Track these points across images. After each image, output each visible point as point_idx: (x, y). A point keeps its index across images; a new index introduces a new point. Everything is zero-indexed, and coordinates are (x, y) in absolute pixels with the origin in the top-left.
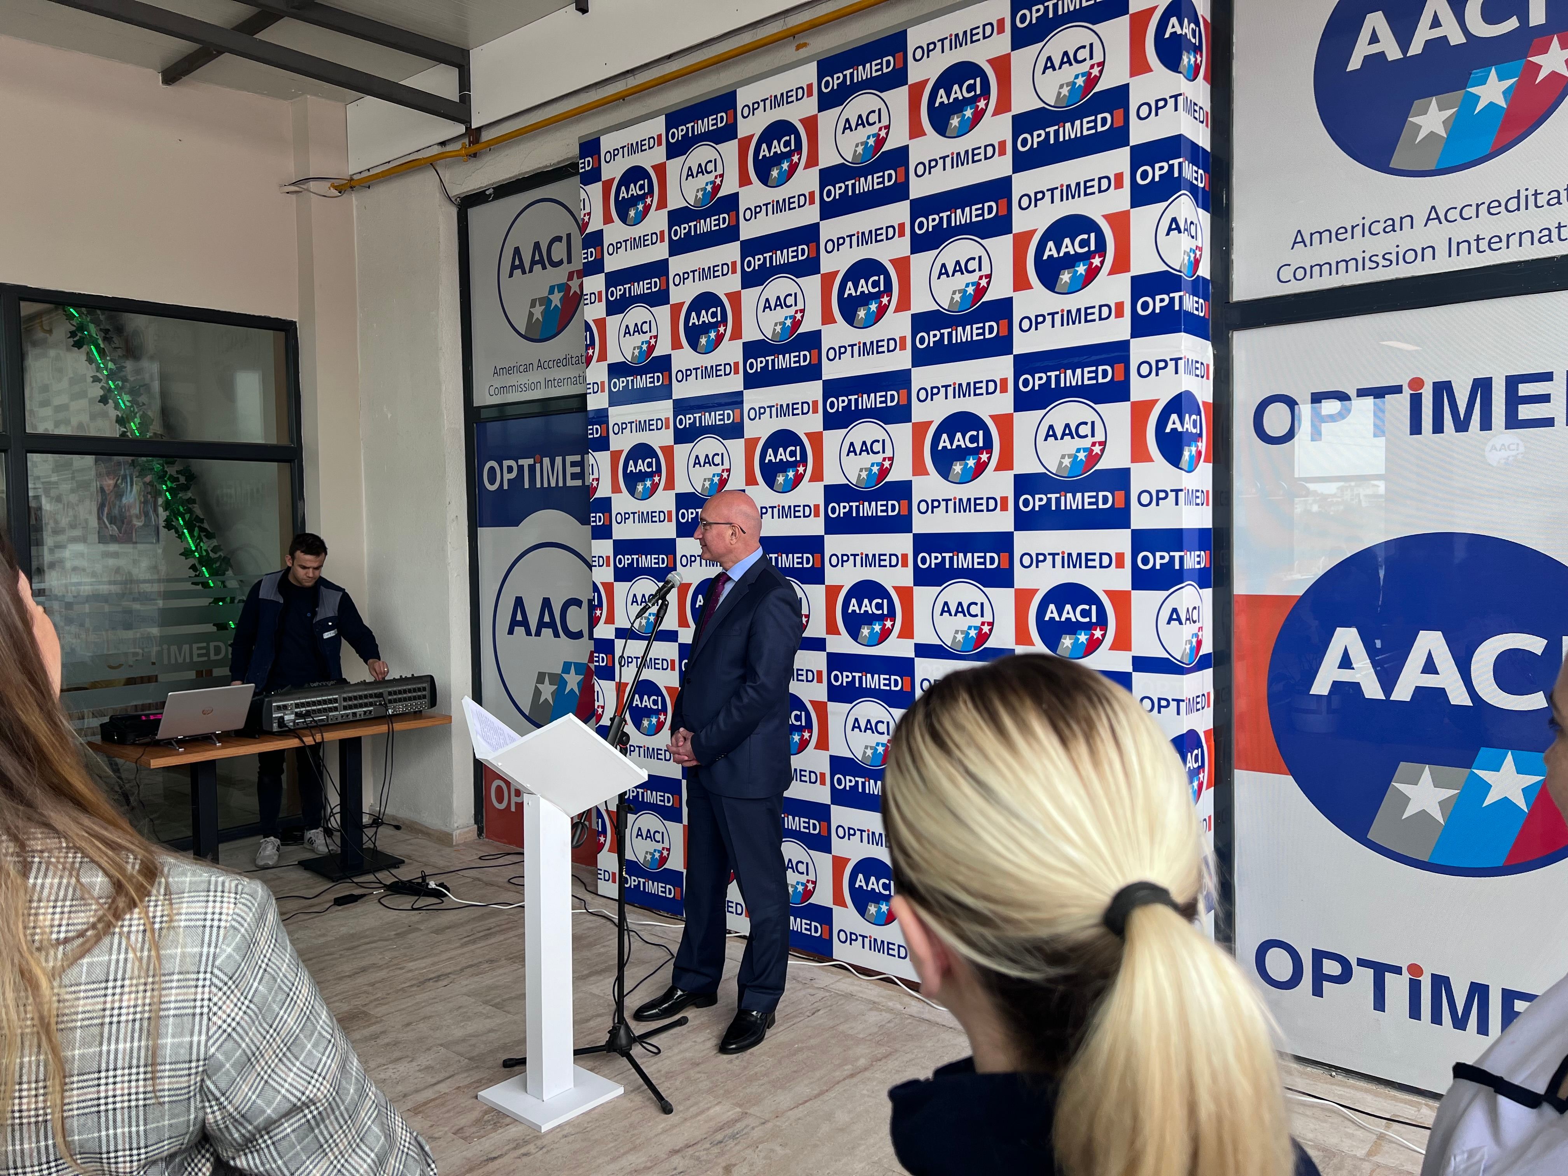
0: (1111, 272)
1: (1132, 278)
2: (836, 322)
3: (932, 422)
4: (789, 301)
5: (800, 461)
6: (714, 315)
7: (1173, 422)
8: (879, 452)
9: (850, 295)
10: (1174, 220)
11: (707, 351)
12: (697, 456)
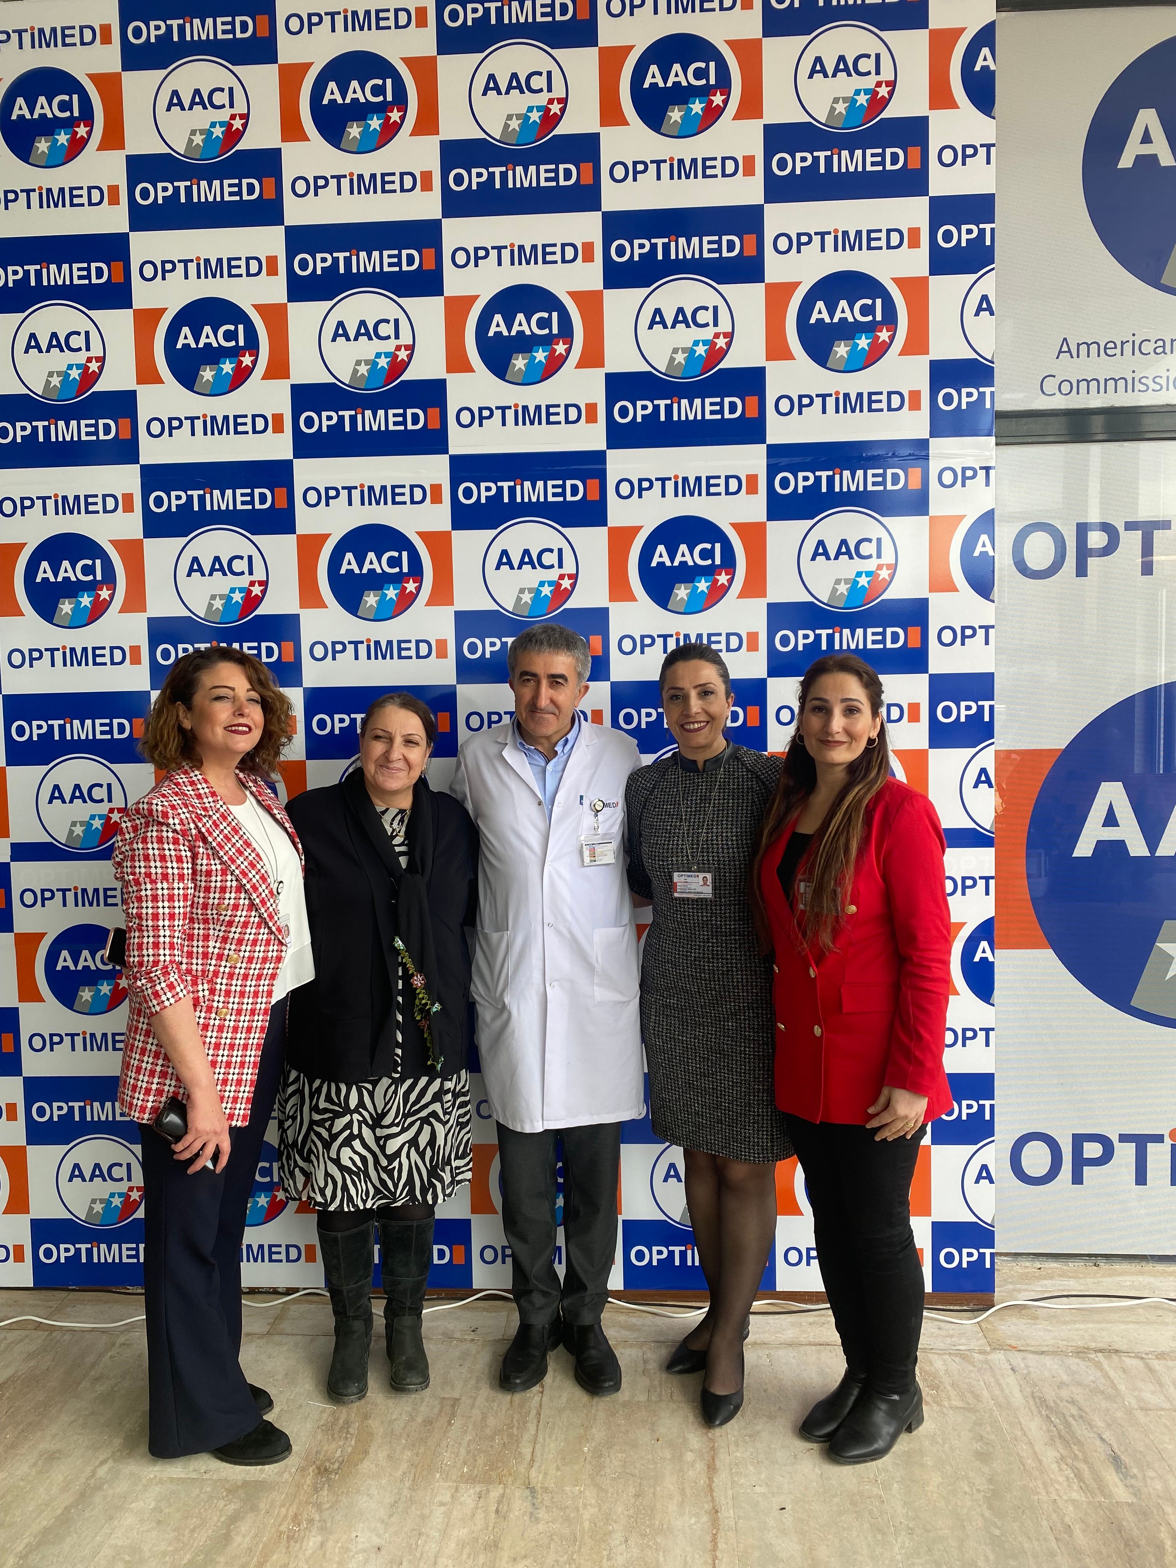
0: (903, 353)
1: (933, 363)
2: (474, 371)
3: (641, 528)
4: (384, 330)
5: (409, 574)
6: (230, 336)
7: (983, 544)
8: (552, 566)
9: (498, 334)
10: (985, 298)
11: (215, 392)
12: (195, 560)
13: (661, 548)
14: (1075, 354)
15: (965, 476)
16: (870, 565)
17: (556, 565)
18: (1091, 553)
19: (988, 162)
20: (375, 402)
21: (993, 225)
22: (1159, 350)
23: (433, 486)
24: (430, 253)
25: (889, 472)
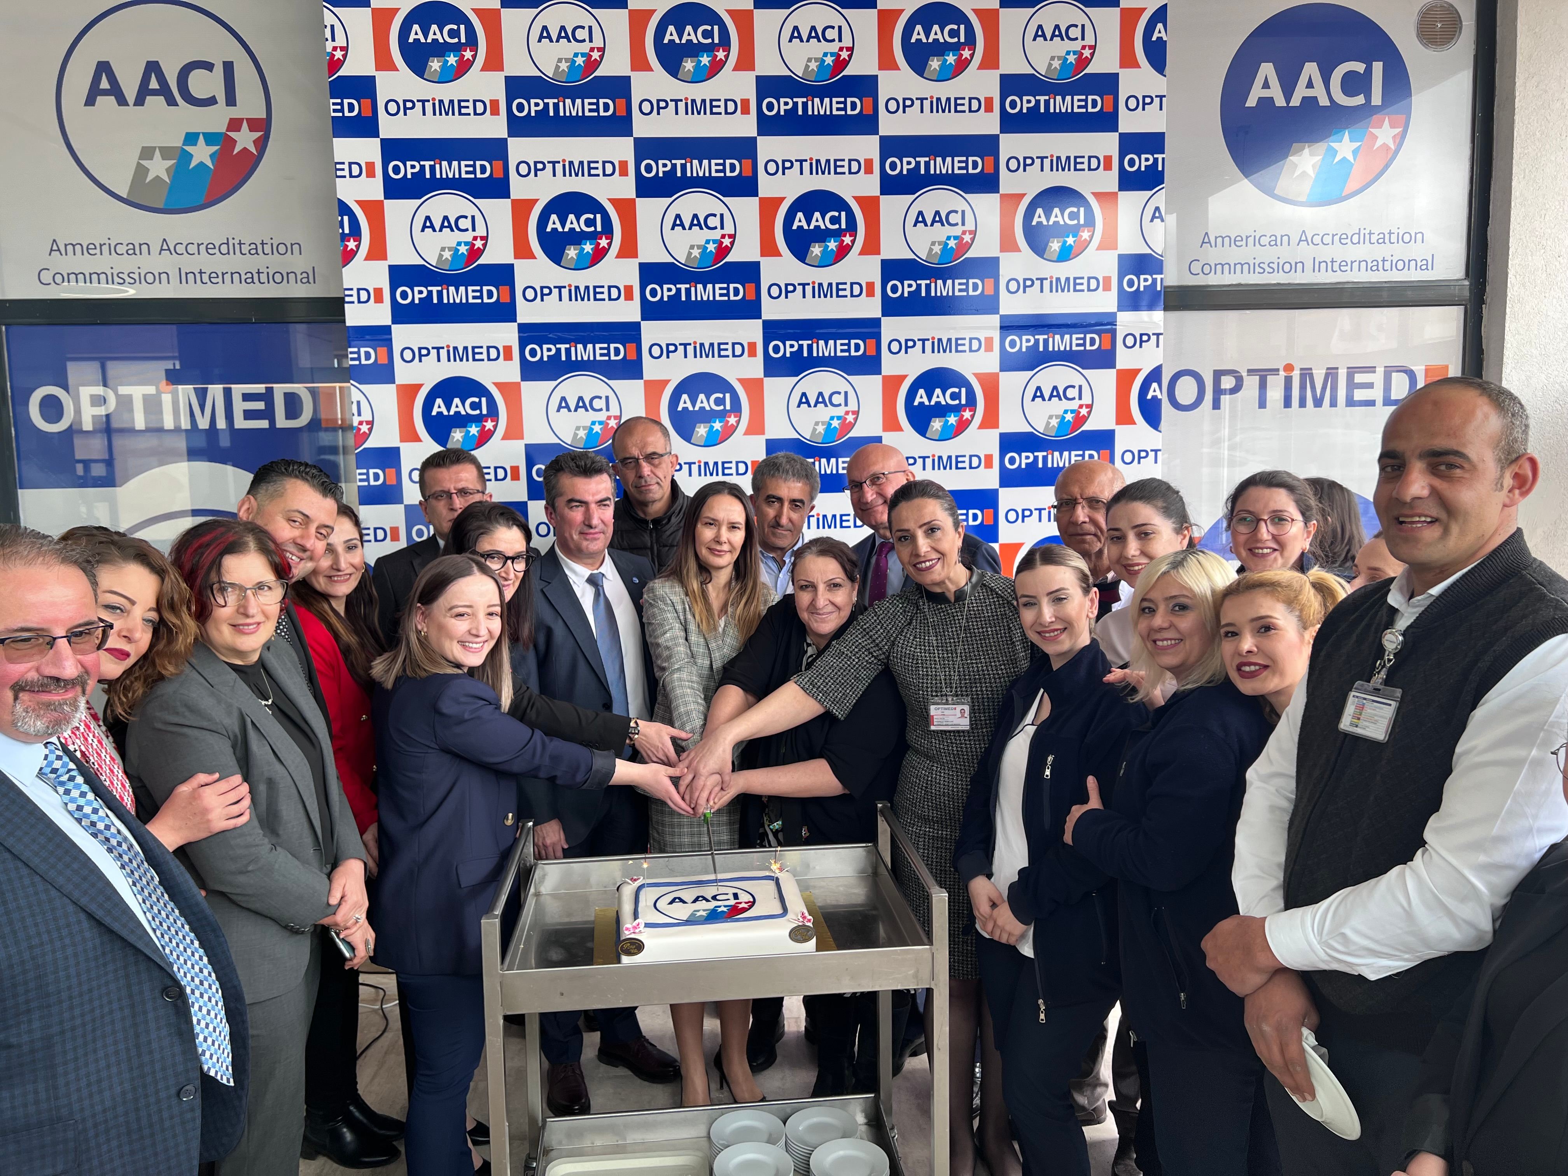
0: (1099, 248)
1: (1120, 256)
2: (781, 255)
3: (906, 376)
4: (712, 222)
5: (730, 411)
6: (590, 223)
7: (1154, 391)
8: (840, 405)
9: (800, 228)
10: (1157, 209)
11: (578, 267)
12: (563, 399)
13: (921, 392)
14: (1213, 244)
15: (1142, 340)
16: (1074, 405)
17: (843, 404)
18: (1224, 392)
19: (1161, 109)
20: (704, 278)
21: (1164, 156)
22: (1273, 243)
23: (750, 344)
24: (747, 163)
25: (1088, 336)
